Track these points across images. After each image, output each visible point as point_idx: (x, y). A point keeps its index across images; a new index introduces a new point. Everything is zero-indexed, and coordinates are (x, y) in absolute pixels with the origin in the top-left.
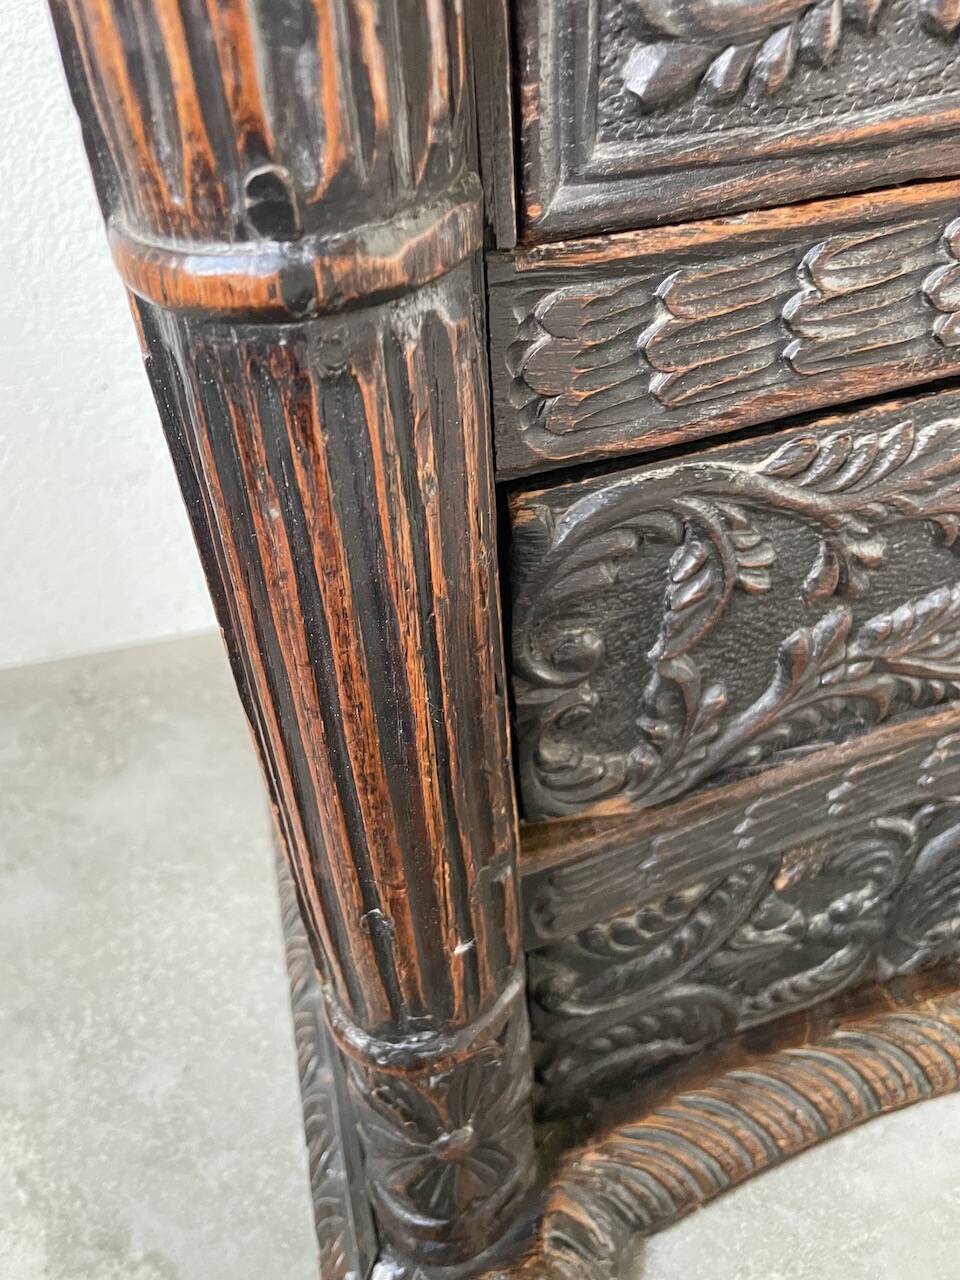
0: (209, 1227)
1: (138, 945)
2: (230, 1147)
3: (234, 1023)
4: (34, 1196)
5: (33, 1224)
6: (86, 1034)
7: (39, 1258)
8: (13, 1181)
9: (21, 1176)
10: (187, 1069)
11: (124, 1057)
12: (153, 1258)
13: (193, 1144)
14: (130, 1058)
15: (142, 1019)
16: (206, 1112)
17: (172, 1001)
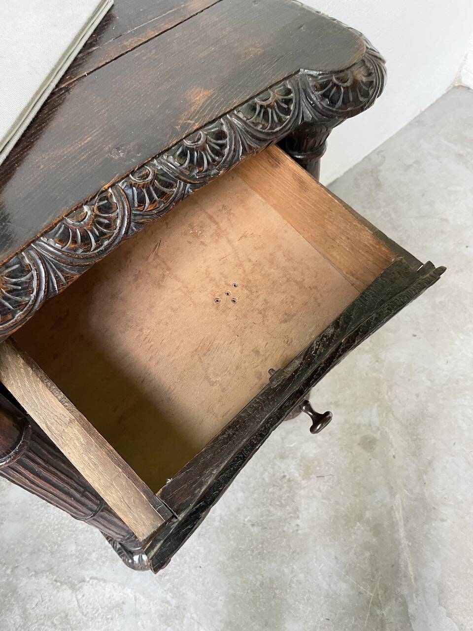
0: (98, 567)
1: (47, 524)
2: (94, 551)
3: (80, 528)
4: (61, 582)
5: (64, 587)
6: (49, 548)
7: (70, 591)
8: (55, 583)
9: (56, 581)
10: (76, 543)
11: (61, 548)
12: (91, 578)
13: (86, 555)
14: (62, 547)
15: (59, 539)
16: (85, 548)
17: (63, 532)
